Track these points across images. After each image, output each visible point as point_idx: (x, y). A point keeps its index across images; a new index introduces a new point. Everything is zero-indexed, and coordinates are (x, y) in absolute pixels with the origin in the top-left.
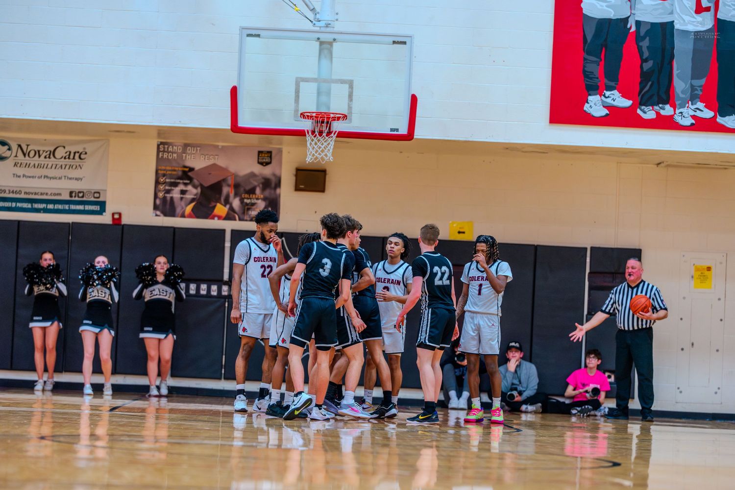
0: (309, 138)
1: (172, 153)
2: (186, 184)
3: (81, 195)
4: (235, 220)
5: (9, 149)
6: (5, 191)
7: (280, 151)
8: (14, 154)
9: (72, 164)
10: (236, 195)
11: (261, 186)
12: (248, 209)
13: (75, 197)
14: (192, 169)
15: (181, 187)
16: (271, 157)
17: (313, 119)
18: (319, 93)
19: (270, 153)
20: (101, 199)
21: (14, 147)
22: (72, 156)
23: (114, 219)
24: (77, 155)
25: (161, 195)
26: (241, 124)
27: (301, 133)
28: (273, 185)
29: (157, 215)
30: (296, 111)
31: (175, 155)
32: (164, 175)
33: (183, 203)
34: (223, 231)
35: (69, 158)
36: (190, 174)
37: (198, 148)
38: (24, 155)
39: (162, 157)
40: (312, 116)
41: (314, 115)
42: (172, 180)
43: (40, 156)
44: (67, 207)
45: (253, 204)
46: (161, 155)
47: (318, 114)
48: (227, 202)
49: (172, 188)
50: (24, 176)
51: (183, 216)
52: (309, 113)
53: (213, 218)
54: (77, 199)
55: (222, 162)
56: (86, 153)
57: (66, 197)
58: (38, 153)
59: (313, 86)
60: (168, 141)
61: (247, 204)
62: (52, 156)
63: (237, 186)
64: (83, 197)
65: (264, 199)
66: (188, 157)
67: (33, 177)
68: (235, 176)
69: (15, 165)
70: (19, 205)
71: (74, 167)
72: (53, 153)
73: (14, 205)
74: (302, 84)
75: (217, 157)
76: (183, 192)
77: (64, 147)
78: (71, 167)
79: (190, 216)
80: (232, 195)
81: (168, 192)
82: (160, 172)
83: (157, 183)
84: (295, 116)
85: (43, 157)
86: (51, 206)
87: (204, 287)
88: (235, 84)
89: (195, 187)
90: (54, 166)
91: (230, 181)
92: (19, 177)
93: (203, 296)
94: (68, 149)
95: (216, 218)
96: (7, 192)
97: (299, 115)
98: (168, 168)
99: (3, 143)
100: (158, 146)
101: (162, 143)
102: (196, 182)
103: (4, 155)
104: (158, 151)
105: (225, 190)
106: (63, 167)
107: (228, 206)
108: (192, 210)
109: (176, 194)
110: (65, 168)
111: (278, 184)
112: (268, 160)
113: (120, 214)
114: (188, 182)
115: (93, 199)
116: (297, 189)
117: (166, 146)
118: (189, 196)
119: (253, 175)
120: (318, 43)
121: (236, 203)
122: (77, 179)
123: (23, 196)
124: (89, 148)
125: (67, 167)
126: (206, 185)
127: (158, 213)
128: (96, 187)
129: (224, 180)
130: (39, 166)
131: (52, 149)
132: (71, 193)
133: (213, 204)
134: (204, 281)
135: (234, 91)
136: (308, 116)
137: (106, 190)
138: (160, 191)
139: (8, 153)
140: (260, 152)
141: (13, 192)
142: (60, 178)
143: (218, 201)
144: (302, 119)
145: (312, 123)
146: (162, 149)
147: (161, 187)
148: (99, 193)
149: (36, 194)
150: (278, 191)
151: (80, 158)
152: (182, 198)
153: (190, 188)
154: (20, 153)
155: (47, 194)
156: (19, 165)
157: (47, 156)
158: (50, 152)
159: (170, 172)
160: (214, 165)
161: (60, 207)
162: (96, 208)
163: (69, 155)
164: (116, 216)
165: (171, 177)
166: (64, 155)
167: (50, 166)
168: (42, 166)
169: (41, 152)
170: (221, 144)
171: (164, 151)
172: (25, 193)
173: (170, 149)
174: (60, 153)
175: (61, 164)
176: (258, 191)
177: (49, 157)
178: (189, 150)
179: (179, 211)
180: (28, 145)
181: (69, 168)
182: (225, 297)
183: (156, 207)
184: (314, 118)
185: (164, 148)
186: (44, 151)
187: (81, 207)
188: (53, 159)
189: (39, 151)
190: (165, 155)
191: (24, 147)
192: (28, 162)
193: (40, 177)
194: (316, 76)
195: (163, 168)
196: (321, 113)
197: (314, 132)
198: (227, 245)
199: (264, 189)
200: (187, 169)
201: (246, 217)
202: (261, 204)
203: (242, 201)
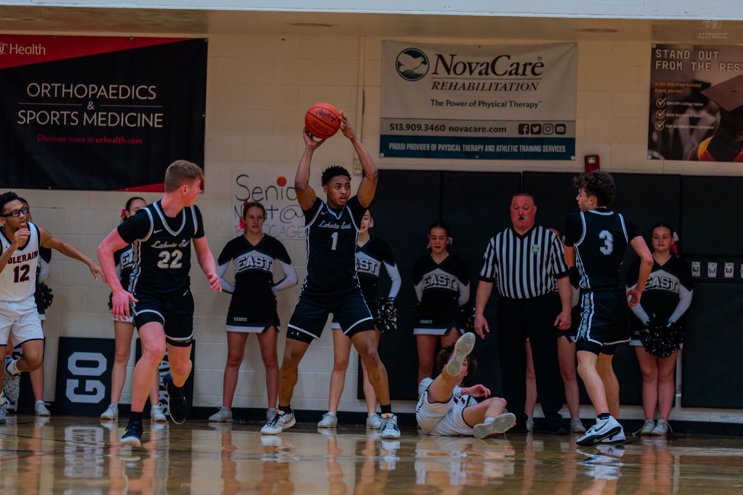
1: (676, 61)
2: (698, 109)
3: (536, 129)
5: (425, 63)
6: (419, 127)
8: (432, 70)
9: (521, 82)
13: (527, 132)
14: (706, 85)
15: (691, 113)
20: (566, 136)
21: (432, 58)
22: (520, 71)
23: (588, 166)
24: (529, 68)
25: (659, 126)
29: (653, 158)
31: (680, 64)
32: (664, 96)
33: (694, 139)
35: (516, 74)
36: (704, 92)
37: (716, 53)
38: (448, 71)
39: (660, 67)
42: (677, 103)
43: (471, 72)
44: (515, 149)
46: (657, 64)
49: (677, 115)
50: (448, 102)
51: (694, 158)
54: (530, 135)
56: (542, 65)
57: (513, 133)
58: (469, 67)
60: (668, 43)
62: (490, 71)
64: (539, 132)
66: (699, 66)
67: (462, 104)
69: (435, 86)
70: (442, 147)
71: (525, 87)
72: (492, 67)
73: (434, 147)
76: (694, 121)
77: (509, 57)
78: (520, 86)
79: (705, 158)
81: (670, 121)
82: (656, 90)
83: (653, 108)
85: (476, 72)
86: (490, 148)
87: (729, 266)
89: (712, 112)
90: (494, 87)
92: (441, 104)
93: (728, 280)
94: (514, 59)
96: (423, 127)
98: (673, 85)
99: (415, 53)
100: (654, 50)
101: (659, 46)
102: (713, 104)
103: (416, 72)
104: (654, 58)
106: (508, 87)
108: (708, 148)
109: (682, 124)
110: (510, 90)
113: (597, 158)
114: (702, 105)
115: (555, 135)
117: (666, 51)
118: (703, 127)
122: (530, 106)
123: (447, 133)
124: (547, 57)
125: (515, 87)
126: (729, 108)
127: (656, 154)
128: (560, 117)
130: (471, 87)
131: (490, 61)
132: (521, 127)
133: (741, 138)
134: (729, 258)
137: (575, 121)
138: (658, 120)
139: (423, 69)
141: (432, 128)
142: (504, 105)
146: (659, 55)
147: (660, 114)
148: (564, 125)
149: (467, 129)
151: (533, 73)
152: (692, 131)
153: (704, 114)
154: (441, 68)
155: (484, 129)
156: (439, 87)
157: (483, 72)
158: (488, 64)
159: (673, 91)
160: (741, 78)
161: (505, 148)
162: (562, 149)
163: (517, 69)
164: (592, 161)
165: (674, 97)
166: (509, 69)
167: (487, 86)
168: (476, 87)
169: (473, 66)
171: (662, 59)
172: (451, 129)
173: (673, 55)
174: (503, 65)
175: (503, 82)
177: (486, 74)
178: (702, 56)
179: (687, 149)
180: (453, 56)
181: (517, 90)
183: (652, 146)
185: (663, 53)
186: (477, 64)
187: (536, 149)
188: (491, 75)
189: (470, 64)
190: (665, 66)
191: (448, 59)
192: (454, 81)
193: (473, 104)
195: (662, 84)
200: (699, 86)
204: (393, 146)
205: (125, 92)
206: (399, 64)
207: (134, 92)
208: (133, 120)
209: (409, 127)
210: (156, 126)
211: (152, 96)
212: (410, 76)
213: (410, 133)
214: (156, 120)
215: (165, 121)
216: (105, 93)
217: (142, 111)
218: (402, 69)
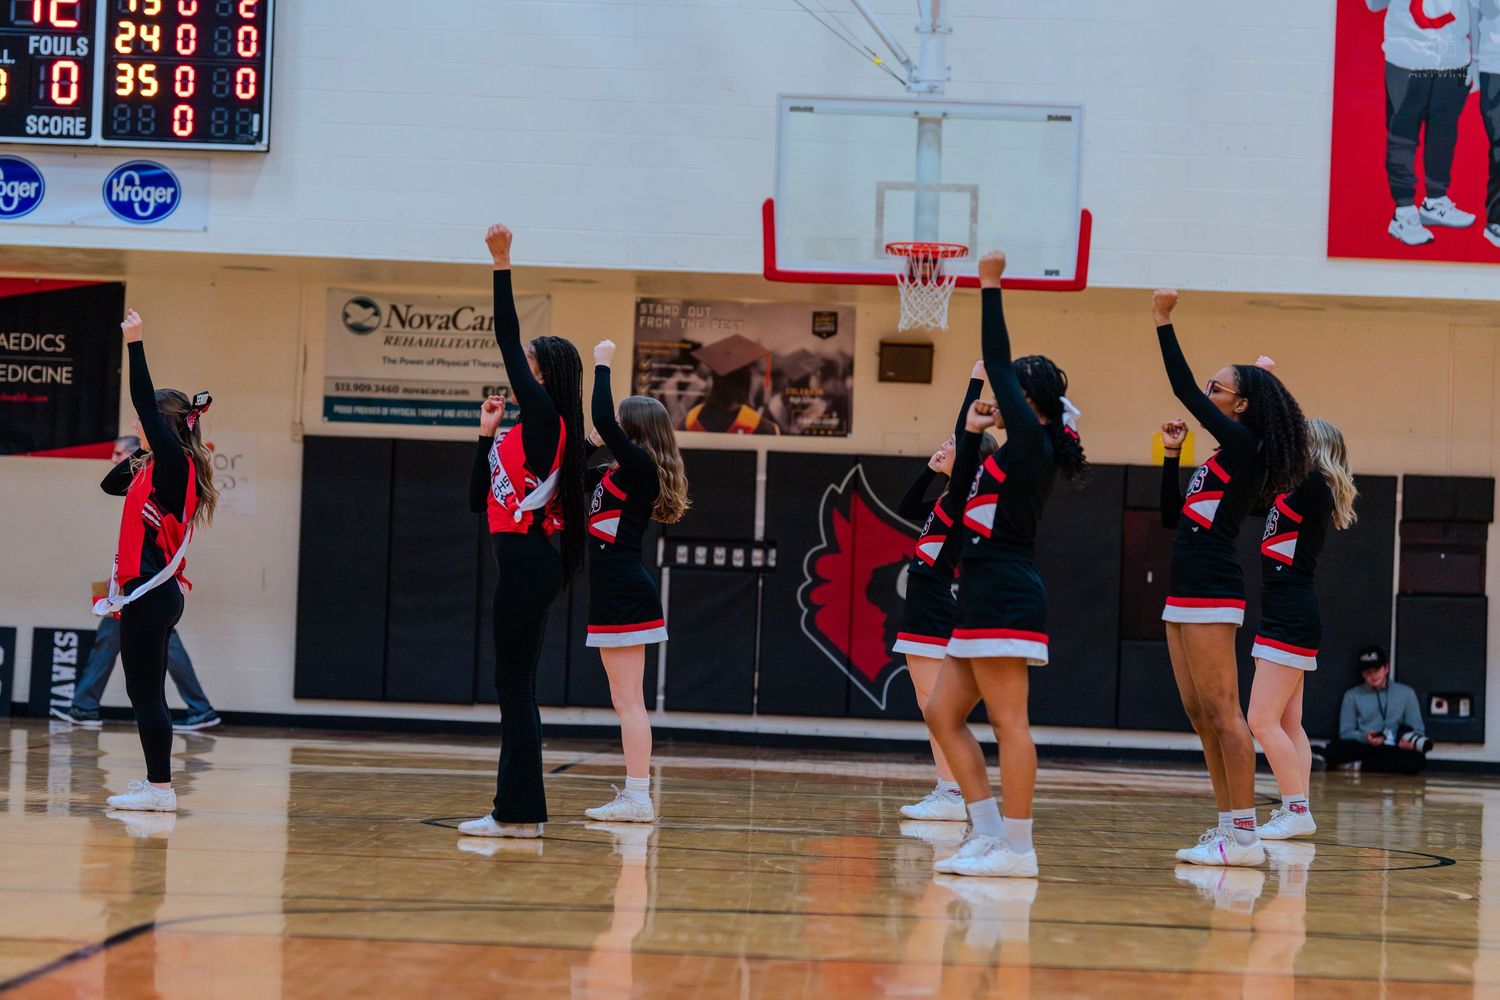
0: (903, 288)
1: (662, 317)
2: (687, 373)
3: (502, 393)
4: (773, 433)
5: (377, 314)
6: (369, 388)
7: (852, 312)
8: (384, 322)
10: (775, 390)
11: (819, 373)
12: (798, 415)
13: (493, 396)
14: (697, 346)
15: (679, 377)
16: (835, 323)
17: (908, 255)
18: (918, 209)
19: (833, 316)
21: (385, 309)
22: (486, 325)
26: (783, 264)
27: (888, 281)
28: (840, 372)
30: (879, 241)
31: (667, 321)
32: (648, 357)
33: (682, 406)
34: (752, 455)
35: (481, 328)
36: (694, 354)
37: (708, 309)
38: (403, 323)
39: (645, 324)
40: (906, 251)
41: (910, 247)
42: (663, 366)
43: (429, 325)
45: (805, 406)
46: (642, 321)
47: (918, 246)
48: (759, 402)
49: (664, 379)
50: (403, 360)
51: (682, 428)
52: (902, 244)
53: (735, 431)
55: (749, 333)
57: (476, 396)
58: (427, 320)
59: (911, 195)
60: (655, 296)
61: (794, 406)
62: (451, 325)
63: (776, 375)
64: (506, 396)
65: (825, 397)
66: (689, 324)
67: (419, 362)
68: (773, 356)
69: (387, 341)
70: (395, 411)
72: (453, 320)
73: (385, 411)
74: (889, 195)
75: (740, 323)
76: (682, 386)
77: (473, 309)
78: (484, 343)
79: (694, 428)
80: (768, 390)
82: (642, 351)
84: (877, 249)
85: (435, 326)
86: (450, 414)
87: (720, 552)
88: (770, 195)
89: (703, 377)
90: (455, 343)
91: (765, 366)
92: (394, 362)
93: (719, 568)
94: (479, 312)
95: (741, 432)
96: (374, 388)
97: (884, 248)
98: (655, 344)
99: (365, 303)
100: (638, 306)
101: (645, 301)
102: (704, 367)
103: (367, 324)
104: (638, 314)
105: (757, 381)
106: (471, 344)
107: (761, 410)
108: (700, 417)
109: (670, 389)
110: (474, 346)
111: (849, 370)
112: (829, 328)
114: (690, 367)
116: (883, 378)
117: (651, 306)
118: (692, 393)
119: (804, 355)
120: (914, 123)
121: (775, 404)
123: (400, 395)
125: (479, 344)
126: (723, 371)
129: (754, 364)
130: (429, 343)
131: (451, 313)
132: (485, 390)
133: (735, 406)
134: (720, 543)
135: (769, 209)
136: (900, 250)
138: (641, 384)
139: (374, 321)
140: (816, 315)
141: (383, 389)
142: (466, 364)
143: (744, 400)
144: (890, 255)
145: (908, 262)
146: (644, 310)
147: (644, 378)
149: (424, 392)
150: (849, 382)
152: (680, 397)
153: (693, 378)
154: (395, 320)
155: (443, 392)
156: (393, 341)
157: (444, 325)
158: (448, 317)
159: (657, 352)
161: (466, 414)
163: (482, 323)
166: (473, 323)
167: (447, 343)
168: (434, 343)
169: (432, 319)
170: (748, 300)
171: (648, 315)
172: (406, 390)
173: (659, 311)
174: (466, 319)
175: (466, 338)
176: (814, 382)
177: (447, 328)
178: (692, 312)
179: (675, 418)
180: (408, 307)
181: (481, 346)
182: (758, 569)
184: (910, 253)
185: (648, 309)
186: (437, 316)
188: (452, 329)
189: (428, 317)
190: (651, 322)
191: (403, 310)
192: (410, 336)
193: (431, 362)
194: (912, 180)
195: (646, 344)
196: (922, 244)
197: (912, 279)
198: (761, 478)
199: (823, 379)
200: (688, 346)
201: (794, 429)
202: (820, 406)
203: (785, 400)
204: (339, 409)
205: (28, 342)
206: (346, 316)
207: (39, 342)
208: (38, 374)
209: (357, 387)
210: (64, 381)
211: (60, 347)
212: (360, 329)
213: (358, 394)
214: (64, 375)
215: (75, 376)
216: (5, 343)
217: (47, 364)
218: (350, 321)
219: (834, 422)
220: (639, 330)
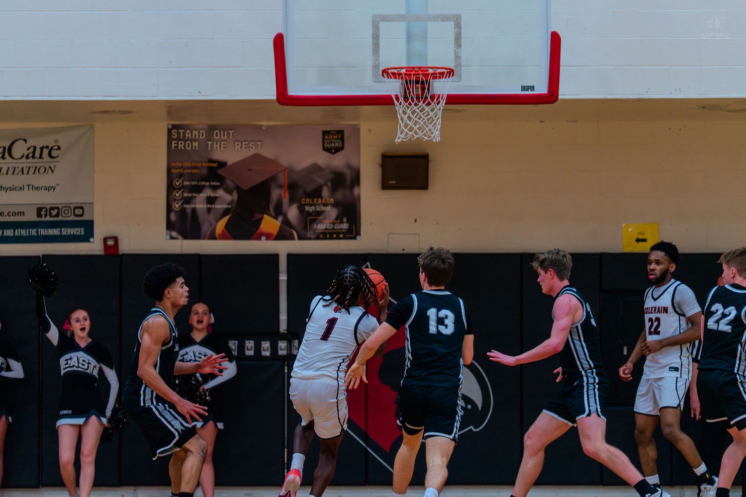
0: (399, 108)
1: (192, 141)
2: (215, 188)
3: (54, 212)
4: (293, 239)
7: (356, 130)
9: (39, 165)
10: (292, 201)
11: (329, 184)
12: (313, 221)
13: (46, 216)
14: (222, 164)
15: (208, 193)
16: (342, 139)
17: (402, 78)
18: (409, 38)
19: (340, 134)
20: (85, 218)
22: (37, 154)
23: (107, 247)
24: (46, 151)
25: (177, 206)
26: (293, 90)
27: (385, 101)
28: (348, 182)
29: (172, 238)
30: (376, 67)
31: (196, 144)
32: (180, 176)
33: (211, 218)
34: (275, 257)
35: (33, 157)
36: (220, 172)
37: (231, 132)
39: (177, 147)
40: (400, 74)
41: (403, 71)
42: (193, 183)
44: (33, 232)
45: (319, 213)
46: (173, 145)
47: (410, 69)
48: (279, 211)
49: (194, 195)
51: (213, 237)
52: (396, 68)
53: (259, 238)
54: (48, 219)
55: (268, 151)
56: (59, 148)
57: (31, 216)
59: (400, 28)
60: (184, 123)
61: (309, 214)
62: (7, 155)
63: (293, 187)
64: (57, 215)
65: (336, 205)
66: (215, 145)
68: (290, 171)
71: (42, 170)
72: (8, 151)
74: (383, 25)
75: (259, 143)
76: (211, 200)
77: (25, 141)
78: (37, 170)
79: (223, 237)
80: (286, 201)
81: (188, 201)
82: (173, 171)
83: (170, 188)
84: (375, 75)
86: (9, 233)
87: (250, 344)
88: (280, 30)
89: (229, 191)
90: (11, 171)
91: (282, 179)
94: (31, 143)
95: (263, 238)
97: (381, 73)
98: (186, 164)
100: (169, 131)
101: (174, 127)
102: (229, 183)
104: (170, 139)
105: (275, 193)
106: (26, 171)
107: (280, 218)
108: (226, 227)
109: (200, 203)
110: (28, 173)
111: (356, 180)
112: (338, 144)
113: (116, 239)
114: (218, 184)
115: (73, 218)
116: (386, 186)
117: (181, 131)
118: (220, 206)
119: (316, 168)
121: (293, 213)
122: (48, 189)
124: (63, 140)
125: (32, 170)
126: (245, 187)
127: (174, 234)
128: (77, 199)
129: (273, 178)
131: (7, 145)
132: (39, 210)
133: (258, 216)
134: (249, 336)
135: (279, 42)
136: (394, 74)
137: (92, 203)
138: (175, 200)
140: (325, 133)
142: (21, 189)
143: (265, 211)
144: (386, 79)
145: (402, 84)
146: (175, 135)
147: (177, 194)
148: (82, 208)
150: (356, 191)
151: (50, 156)
152: (209, 210)
153: (221, 193)
155: (2, 214)
157: (1, 156)
158: (5, 148)
159: (189, 171)
160: (256, 156)
161: (23, 232)
162: (80, 231)
163: (34, 152)
164: (110, 243)
165: (191, 177)
166: (26, 153)
167: (4, 170)
170: (264, 123)
171: (178, 139)
173: (188, 135)
174: (19, 149)
175: (21, 166)
176: (325, 192)
177: (3, 158)
178: (217, 135)
179: (205, 229)
181: (34, 173)
182: (282, 357)
183: (170, 226)
184: (404, 76)
185: (178, 133)
187: (55, 232)
188: (8, 159)
190: (181, 146)
194: (403, 12)
195: (179, 164)
196: (413, 68)
197: (406, 99)
198: (283, 277)
199: (334, 190)
200: (215, 165)
201: (310, 234)
202: (332, 213)
203: (301, 209)
219: (345, 226)
220: (171, 153)
